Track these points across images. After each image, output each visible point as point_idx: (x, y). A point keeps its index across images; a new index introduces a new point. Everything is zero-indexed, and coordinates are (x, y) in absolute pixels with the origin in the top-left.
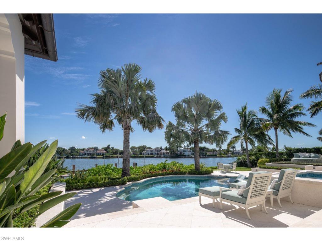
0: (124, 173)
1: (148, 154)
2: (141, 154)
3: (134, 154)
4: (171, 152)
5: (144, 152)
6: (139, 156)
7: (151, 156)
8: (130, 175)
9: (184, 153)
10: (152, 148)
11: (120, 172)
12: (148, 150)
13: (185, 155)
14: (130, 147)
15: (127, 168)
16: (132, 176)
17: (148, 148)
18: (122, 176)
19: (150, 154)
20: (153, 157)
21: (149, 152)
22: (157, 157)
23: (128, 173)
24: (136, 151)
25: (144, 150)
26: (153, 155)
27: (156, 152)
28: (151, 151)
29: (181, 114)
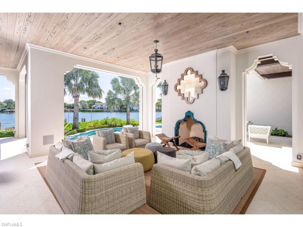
0: (74, 127)
1: (98, 108)
2: (91, 108)
3: (83, 108)
4: (121, 107)
5: (94, 106)
6: (89, 110)
7: (100, 110)
8: (78, 128)
9: (132, 108)
10: (102, 103)
11: (71, 126)
12: (98, 104)
13: (133, 109)
14: (79, 101)
15: (76, 123)
16: (80, 129)
17: (98, 102)
18: (73, 129)
19: (100, 109)
20: (103, 111)
21: (99, 106)
22: (107, 111)
23: (77, 127)
24: (85, 105)
25: (94, 105)
26: (103, 109)
27: (106, 107)
28: (101, 106)
29: (116, 87)
